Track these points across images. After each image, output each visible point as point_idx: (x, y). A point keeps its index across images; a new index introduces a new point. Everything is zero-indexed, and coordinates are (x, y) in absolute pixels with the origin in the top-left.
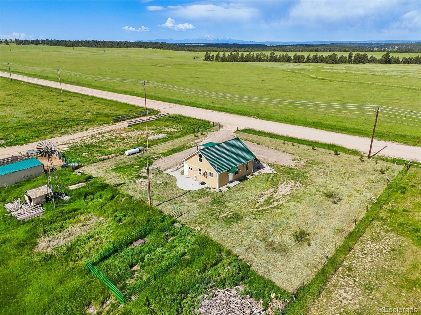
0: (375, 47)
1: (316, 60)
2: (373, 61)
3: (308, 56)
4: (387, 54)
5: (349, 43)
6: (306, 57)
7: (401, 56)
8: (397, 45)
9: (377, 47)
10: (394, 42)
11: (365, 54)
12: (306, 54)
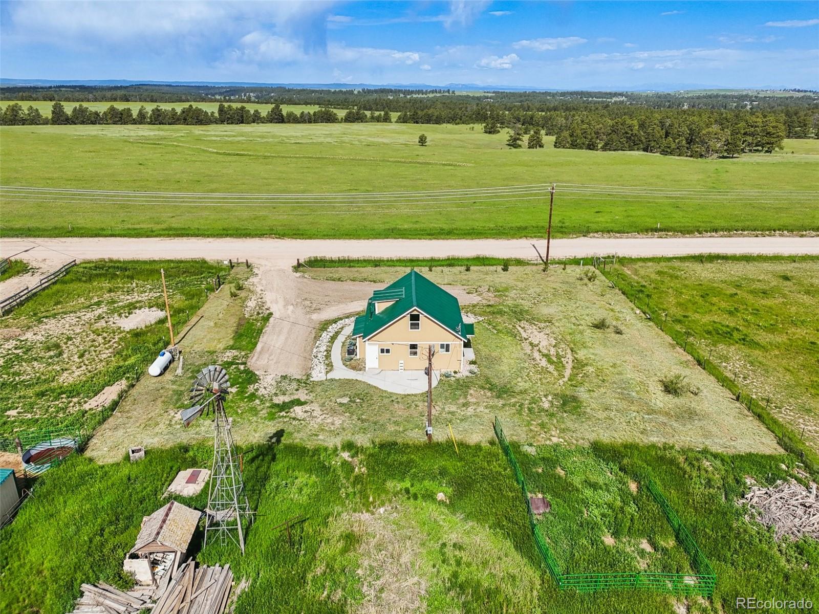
0: (216, 94)
1: (158, 119)
2: (256, 119)
3: (140, 111)
4: (277, 107)
5: (167, 85)
6: (135, 114)
7: (297, 110)
8: (253, 90)
9: (220, 94)
10: (245, 86)
11: (243, 108)
12: (135, 108)
